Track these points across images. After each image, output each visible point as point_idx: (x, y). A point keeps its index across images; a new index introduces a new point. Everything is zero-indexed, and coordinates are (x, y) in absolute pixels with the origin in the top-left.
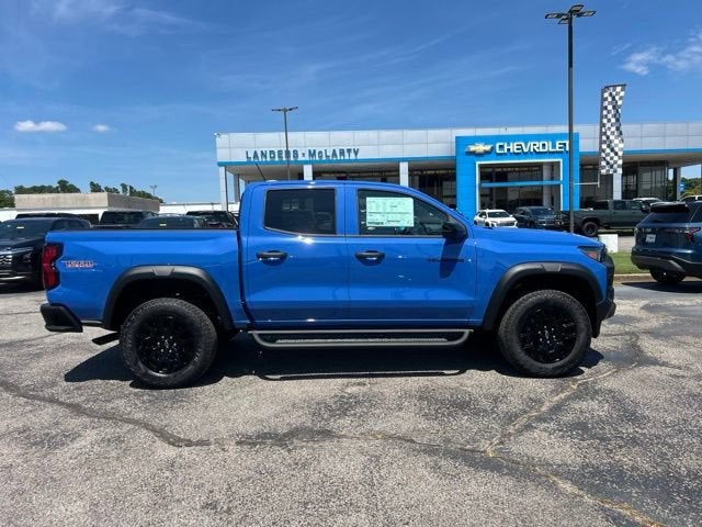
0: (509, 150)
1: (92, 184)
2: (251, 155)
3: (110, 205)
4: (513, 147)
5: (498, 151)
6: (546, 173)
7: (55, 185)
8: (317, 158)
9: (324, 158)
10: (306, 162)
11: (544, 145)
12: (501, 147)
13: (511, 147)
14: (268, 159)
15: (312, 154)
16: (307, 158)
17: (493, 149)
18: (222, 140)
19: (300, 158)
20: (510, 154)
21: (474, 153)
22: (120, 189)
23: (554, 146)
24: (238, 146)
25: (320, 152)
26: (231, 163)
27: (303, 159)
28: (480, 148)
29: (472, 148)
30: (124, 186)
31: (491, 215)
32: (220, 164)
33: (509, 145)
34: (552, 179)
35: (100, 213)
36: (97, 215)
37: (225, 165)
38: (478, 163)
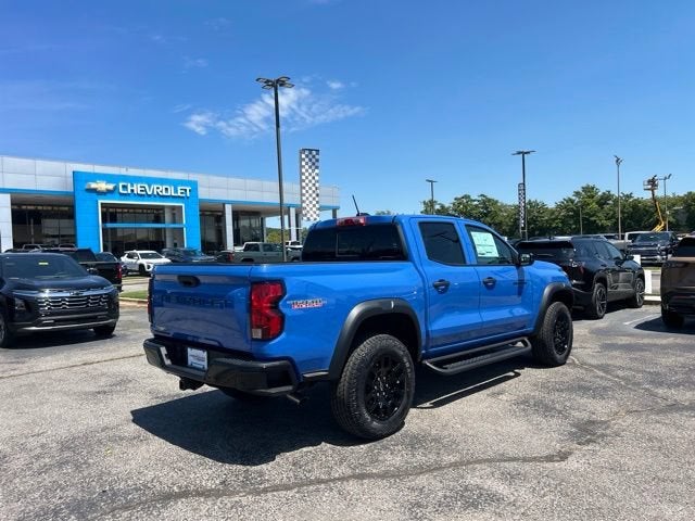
0: (132, 191)
4: (137, 188)
5: (121, 191)
6: (168, 217)
11: (166, 189)
12: (125, 187)
13: (134, 188)
17: (116, 188)
20: (132, 194)
21: (94, 191)
23: (176, 191)
28: (102, 186)
29: (93, 186)
31: (144, 256)
33: (132, 186)
34: (174, 222)
38: (100, 202)
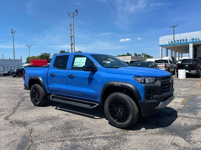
1: (135, 54)
2: (170, 42)
3: (132, 59)
7: (126, 54)
8: (195, 41)
9: (198, 40)
10: (190, 43)
14: (176, 43)
15: (193, 39)
16: (191, 41)
18: (161, 39)
19: (188, 41)
22: (142, 55)
24: (166, 40)
25: (196, 39)
26: (164, 45)
27: (190, 41)
30: (143, 54)
32: (160, 46)
35: (129, 61)
36: (128, 62)
37: (162, 46)
